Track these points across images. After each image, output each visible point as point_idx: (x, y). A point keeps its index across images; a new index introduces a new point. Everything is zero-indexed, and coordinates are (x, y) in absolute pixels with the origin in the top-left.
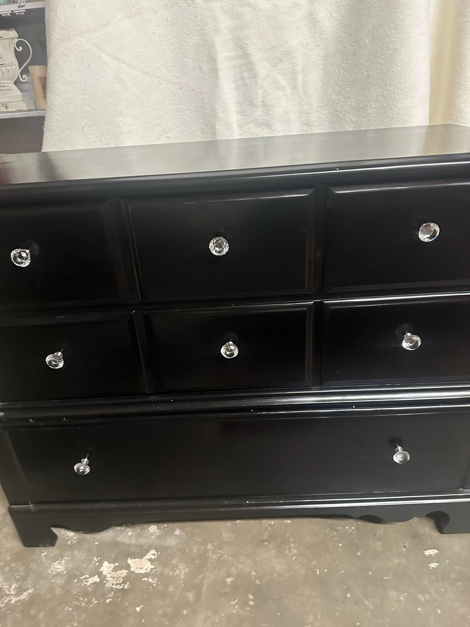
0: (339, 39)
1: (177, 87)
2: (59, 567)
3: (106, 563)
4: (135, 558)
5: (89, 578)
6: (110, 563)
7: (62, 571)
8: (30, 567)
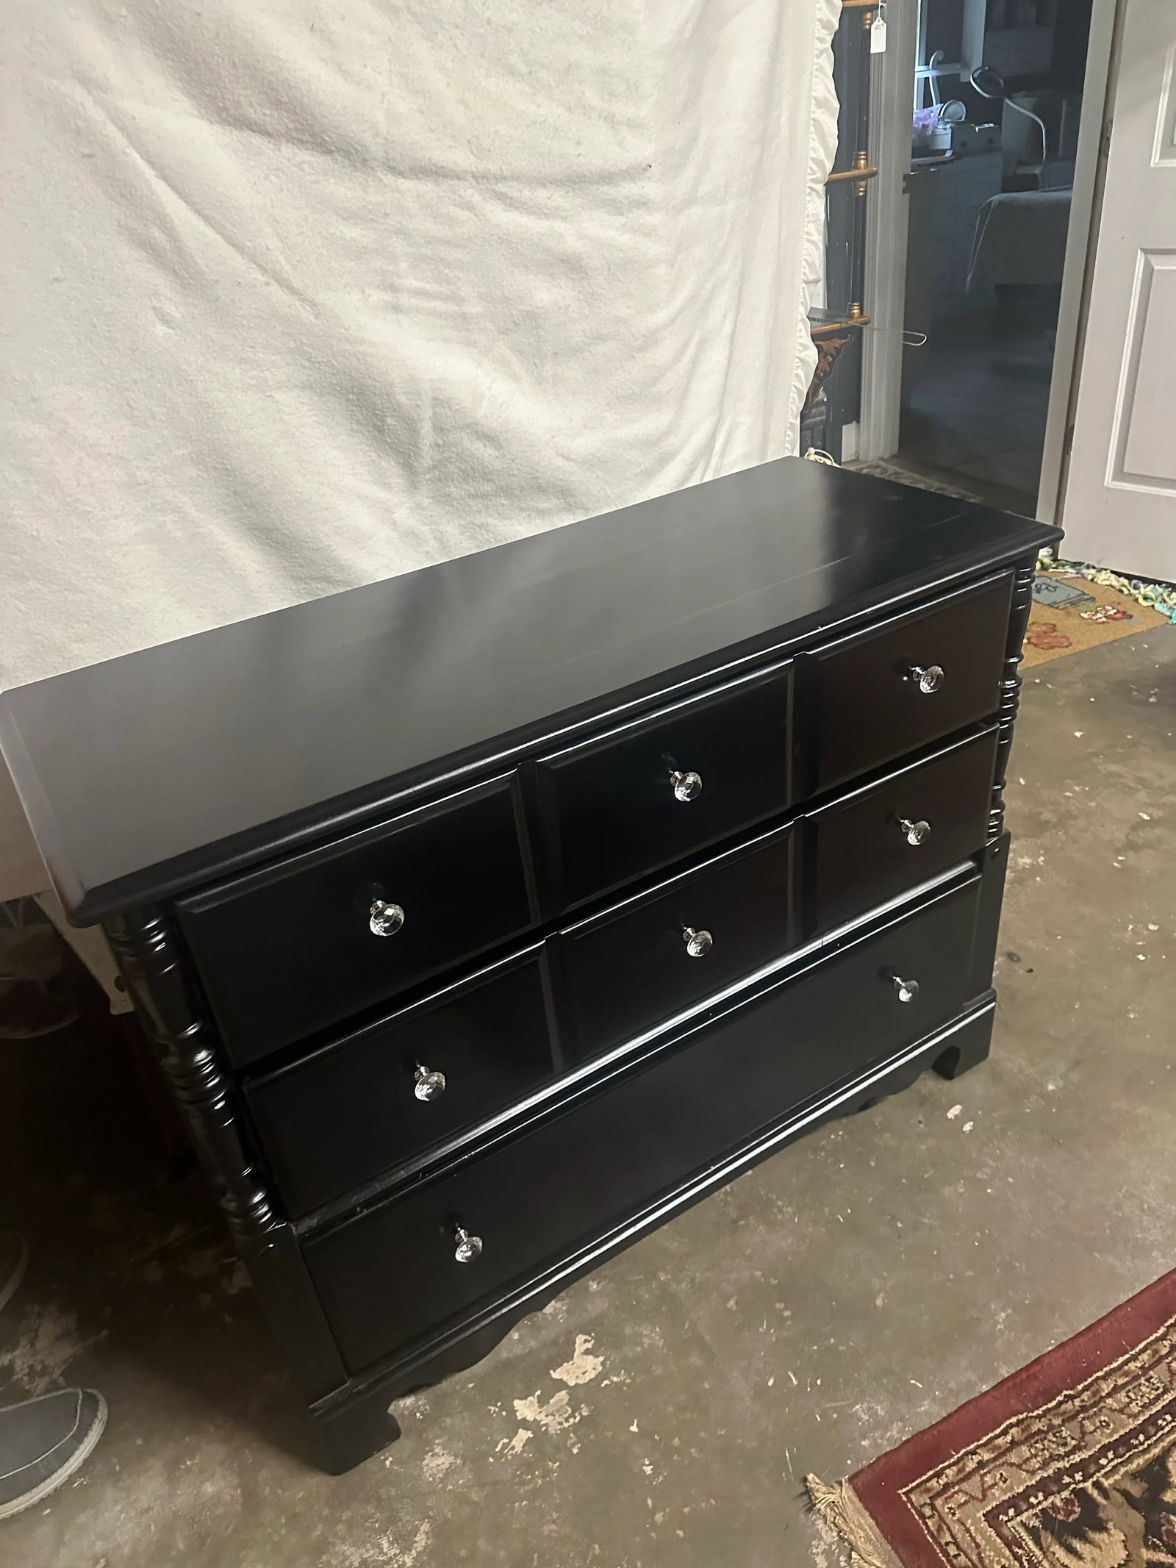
2: (438, 1462)
3: (518, 1403)
4: (560, 1365)
5: (511, 1441)
6: (526, 1398)
7: (451, 1464)
8: (384, 1496)
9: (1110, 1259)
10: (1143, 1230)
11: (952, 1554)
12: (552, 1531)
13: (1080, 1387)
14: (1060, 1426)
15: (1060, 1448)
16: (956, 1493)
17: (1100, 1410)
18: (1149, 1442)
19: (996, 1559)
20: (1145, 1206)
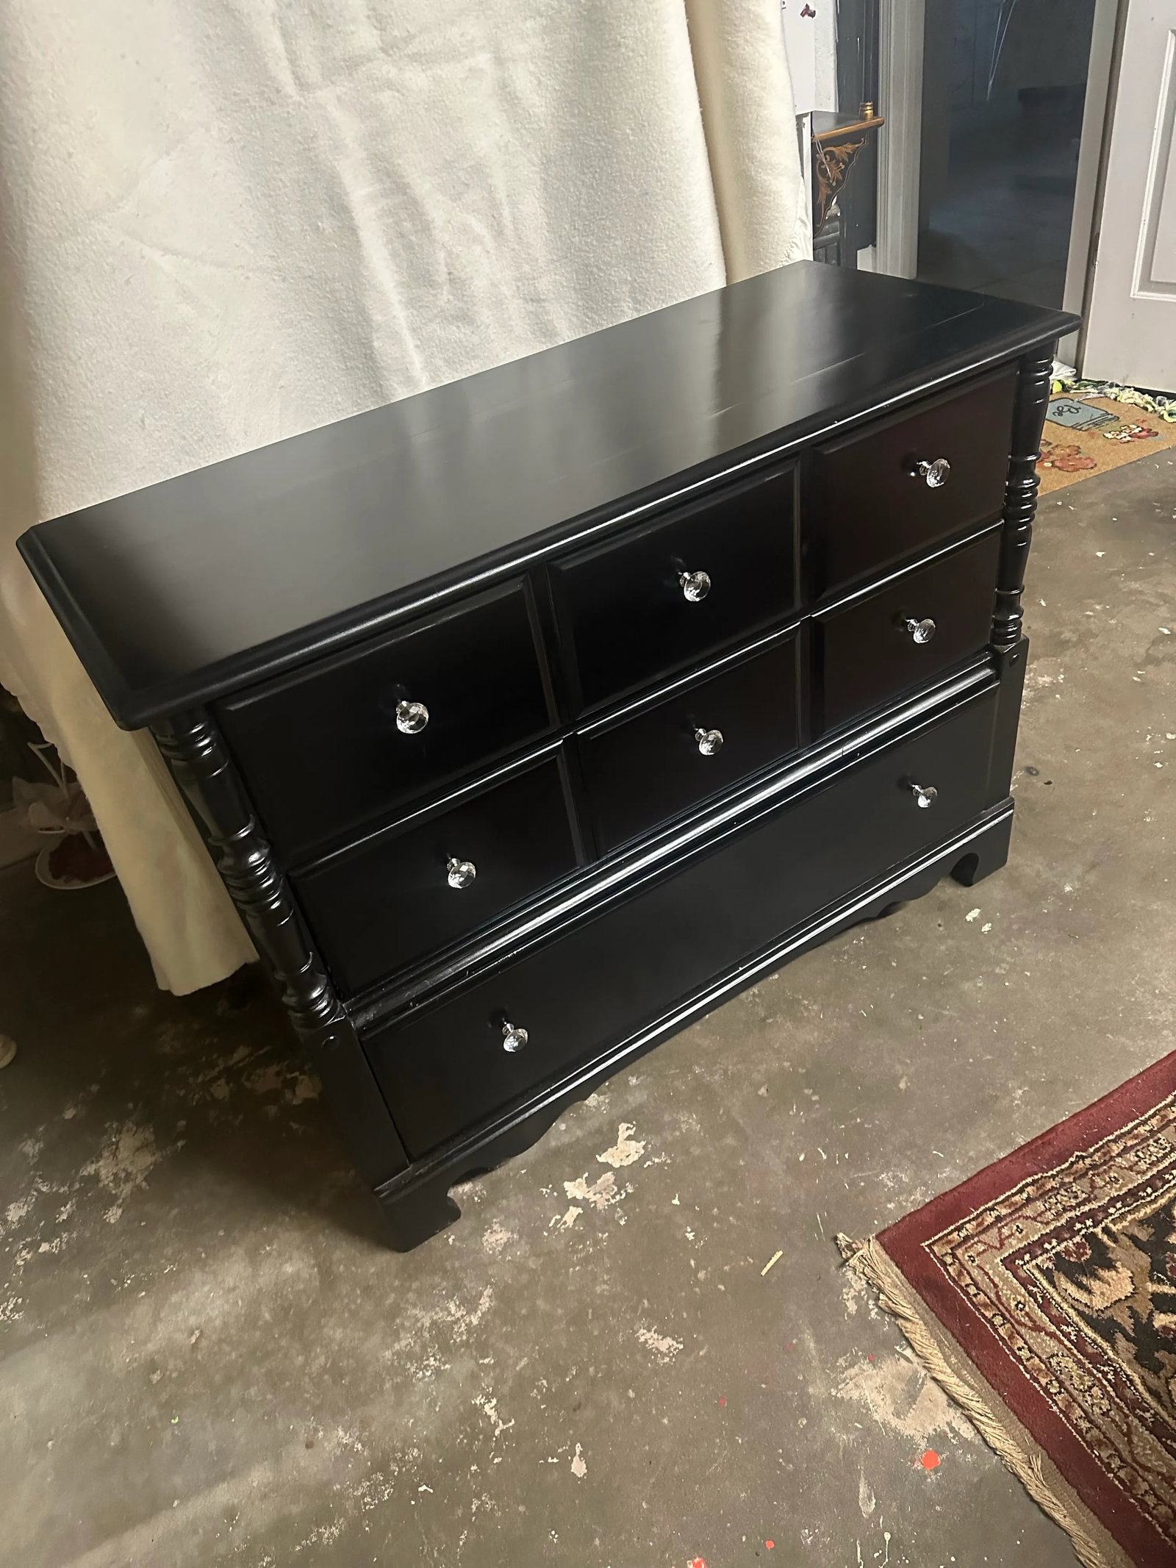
0: (564, 128)
1: (276, 278)
2: (496, 1238)
3: (568, 1185)
4: (605, 1151)
5: (563, 1217)
6: (575, 1180)
7: (509, 1239)
8: (449, 1268)
9: (1123, 1039)
10: (1154, 1013)
11: (972, 1293)
12: (604, 1290)
13: (1091, 1150)
14: (1070, 1183)
15: (1072, 1200)
16: (976, 1243)
17: (1110, 1168)
18: (1156, 1194)
19: (1013, 1296)
20: (1157, 991)
